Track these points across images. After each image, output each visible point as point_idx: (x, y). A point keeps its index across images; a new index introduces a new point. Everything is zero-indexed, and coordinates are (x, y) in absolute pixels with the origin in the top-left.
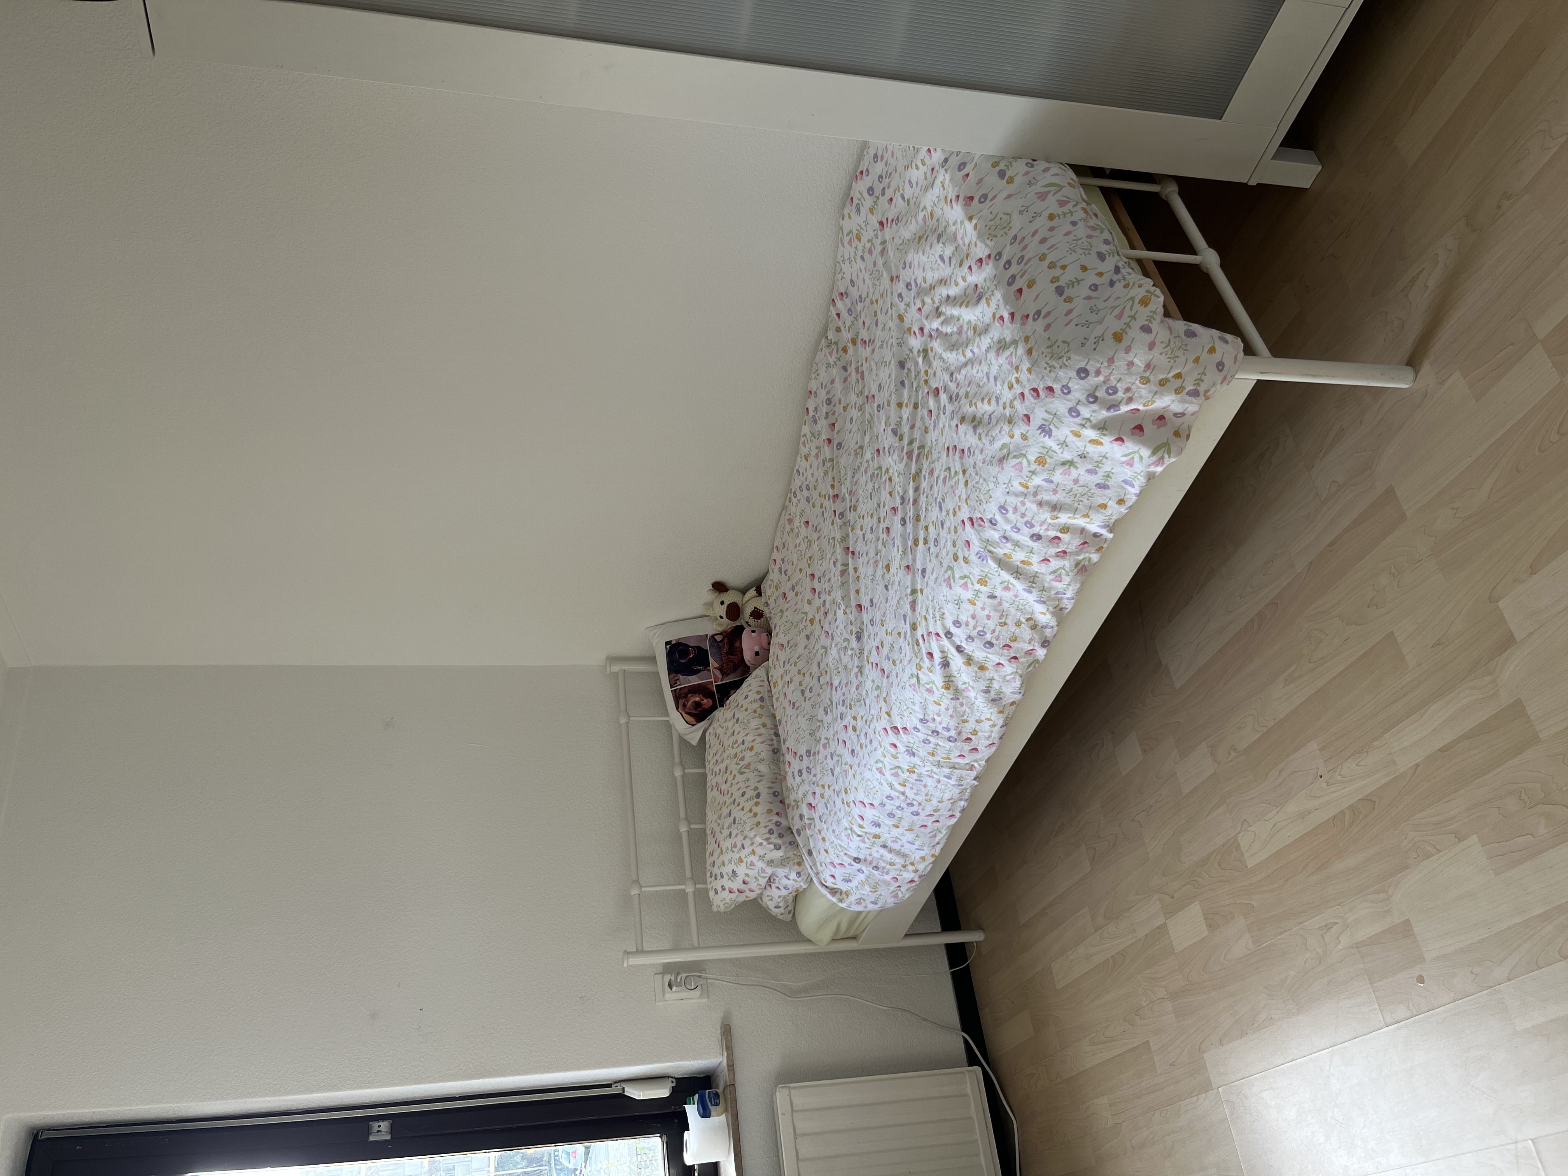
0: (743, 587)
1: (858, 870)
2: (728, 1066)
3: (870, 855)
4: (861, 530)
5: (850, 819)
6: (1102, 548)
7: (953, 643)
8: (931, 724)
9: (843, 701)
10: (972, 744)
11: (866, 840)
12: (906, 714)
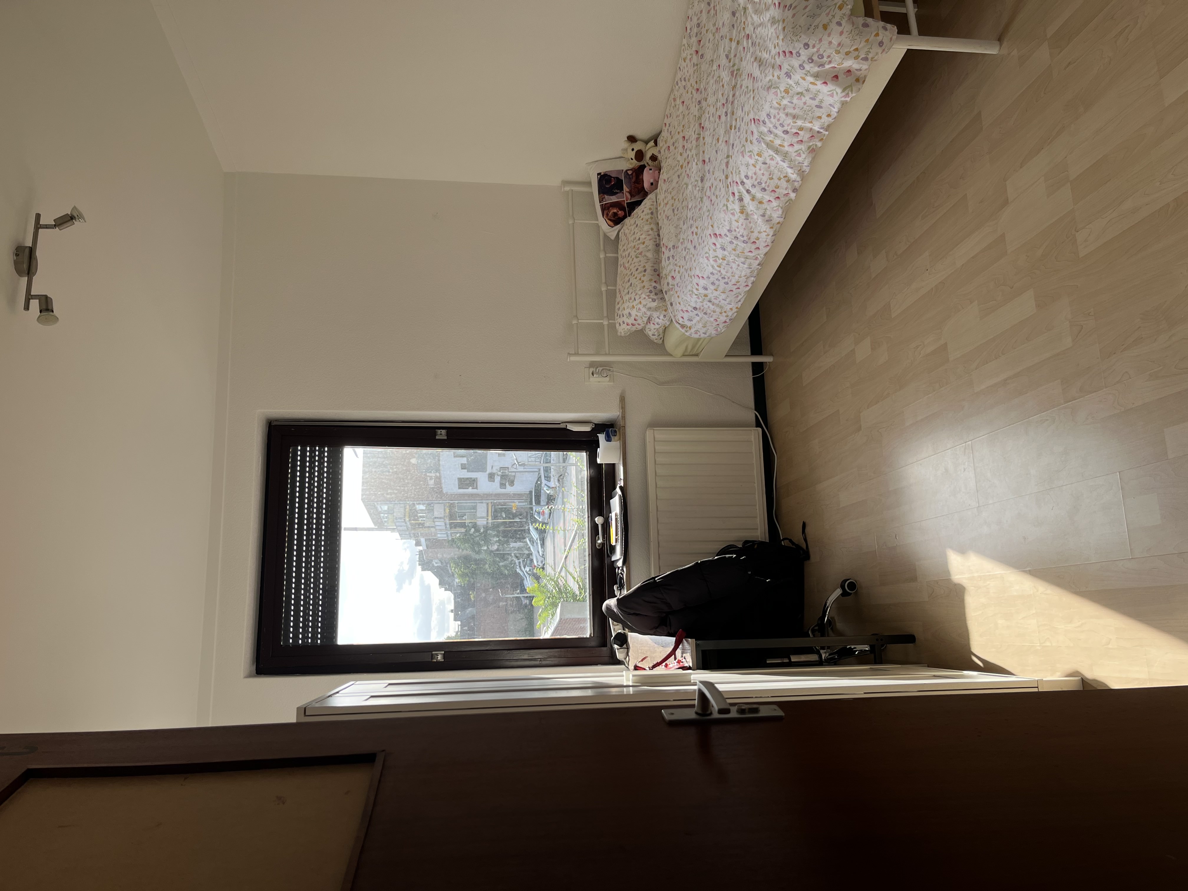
0: (646, 139)
1: (696, 315)
2: (622, 417)
3: (703, 306)
4: (708, 114)
5: (692, 285)
6: (822, 139)
7: (745, 188)
8: (734, 233)
9: (693, 217)
10: (756, 245)
11: (700, 297)
12: (721, 227)
